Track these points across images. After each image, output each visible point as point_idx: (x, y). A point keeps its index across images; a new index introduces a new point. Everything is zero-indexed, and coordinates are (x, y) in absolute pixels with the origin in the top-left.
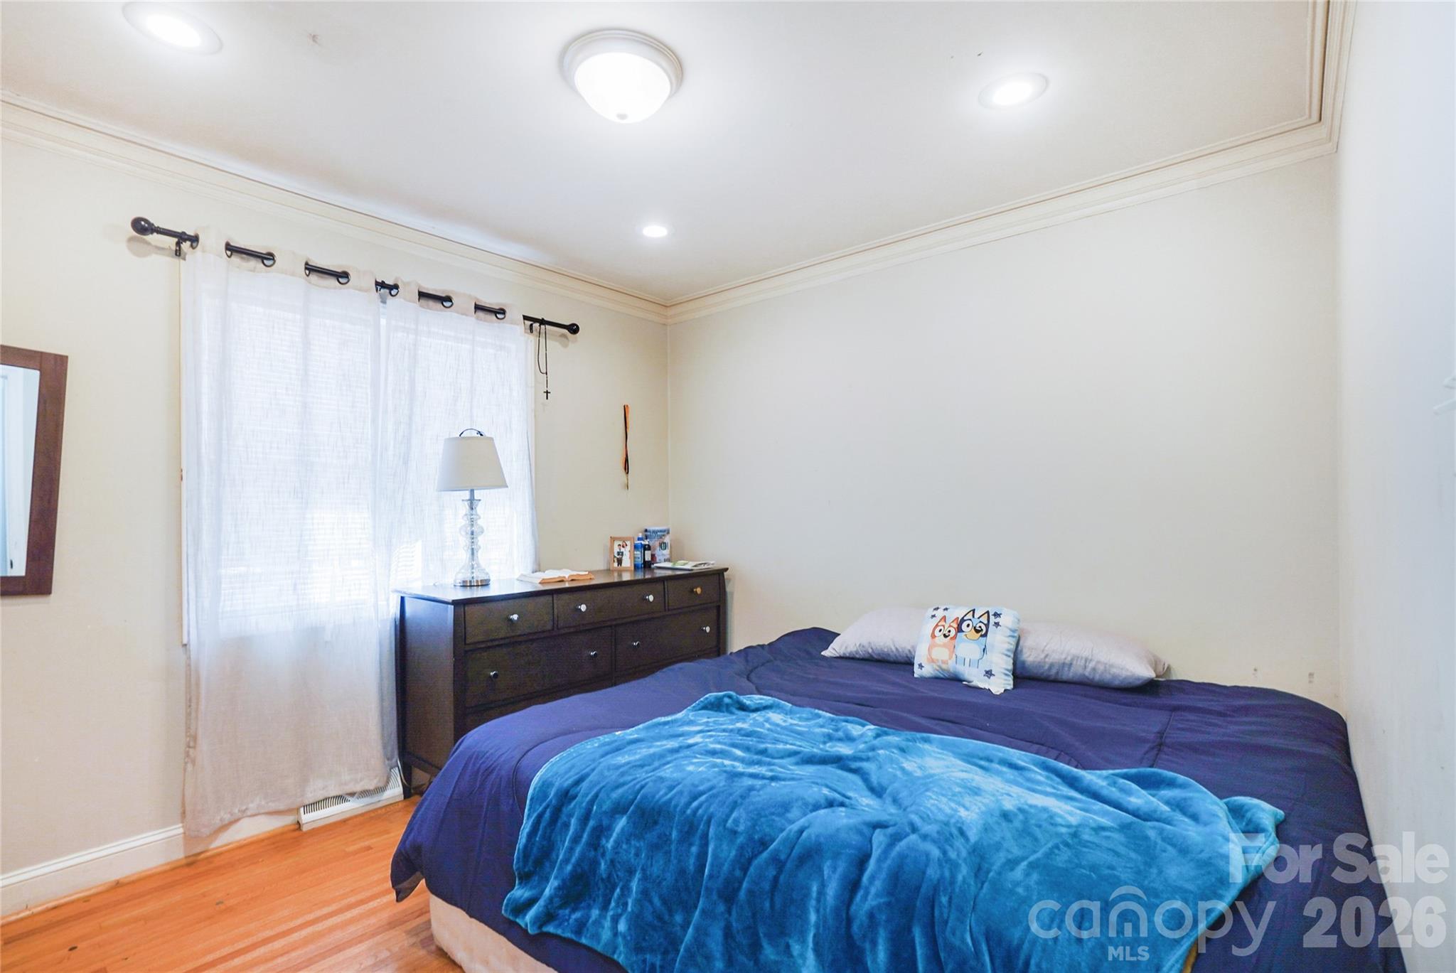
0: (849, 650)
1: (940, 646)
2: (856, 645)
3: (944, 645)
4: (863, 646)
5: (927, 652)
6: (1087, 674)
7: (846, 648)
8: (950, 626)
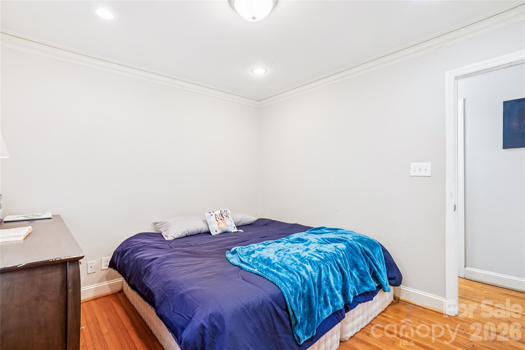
0: (179, 235)
1: (221, 223)
2: (181, 232)
3: (222, 223)
4: (185, 232)
5: (217, 226)
6: (244, 223)
7: (178, 234)
8: (220, 217)
